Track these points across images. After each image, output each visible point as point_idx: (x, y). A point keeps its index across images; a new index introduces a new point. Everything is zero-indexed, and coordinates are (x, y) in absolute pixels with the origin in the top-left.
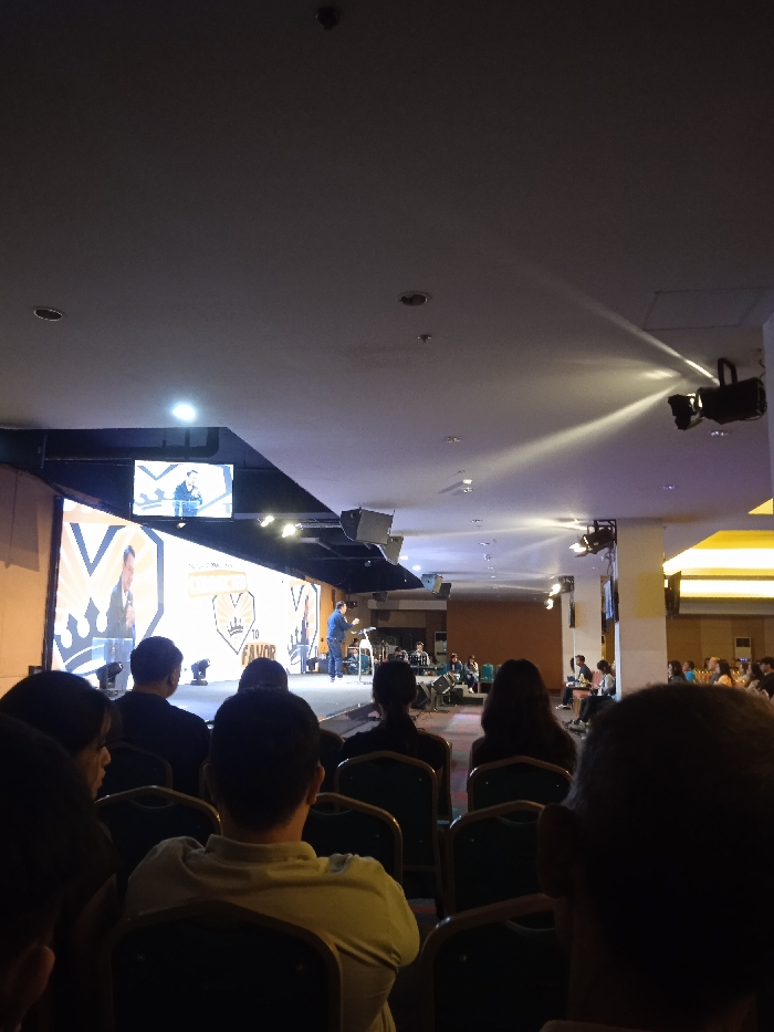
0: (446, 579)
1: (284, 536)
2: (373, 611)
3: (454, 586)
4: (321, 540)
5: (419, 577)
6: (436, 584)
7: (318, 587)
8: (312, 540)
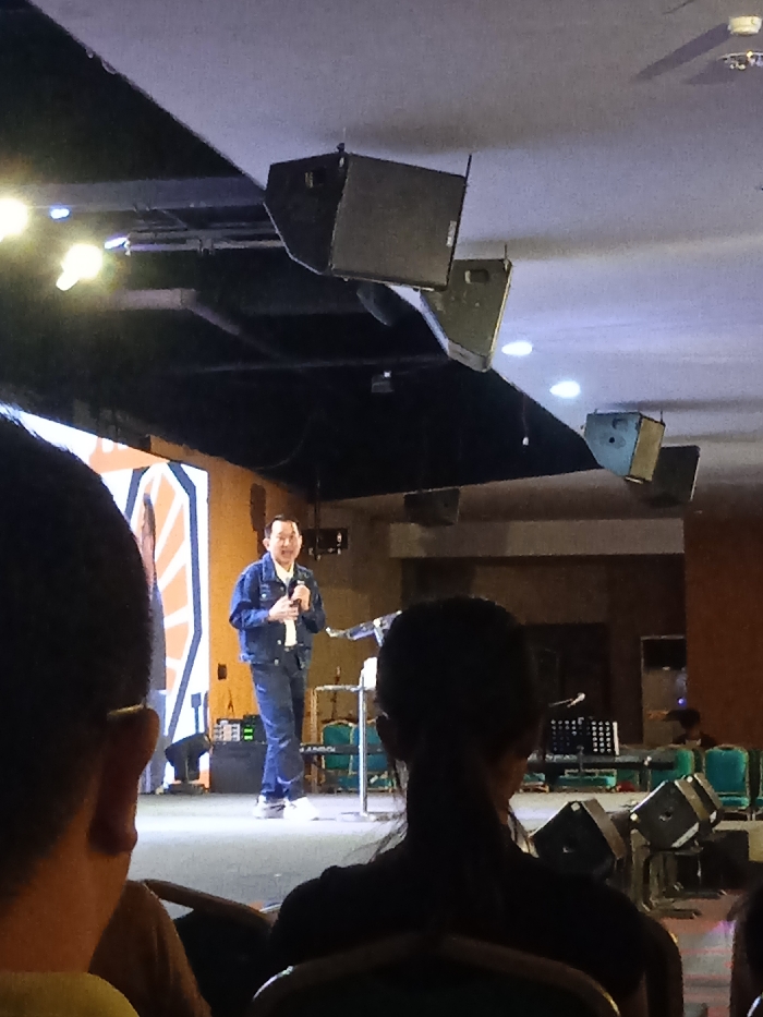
0: (678, 429)
1: (64, 283)
2: (407, 563)
3: (708, 458)
4: (202, 300)
5: (577, 423)
6: (641, 450)
7: (199, 477)
8: (169, 299)
